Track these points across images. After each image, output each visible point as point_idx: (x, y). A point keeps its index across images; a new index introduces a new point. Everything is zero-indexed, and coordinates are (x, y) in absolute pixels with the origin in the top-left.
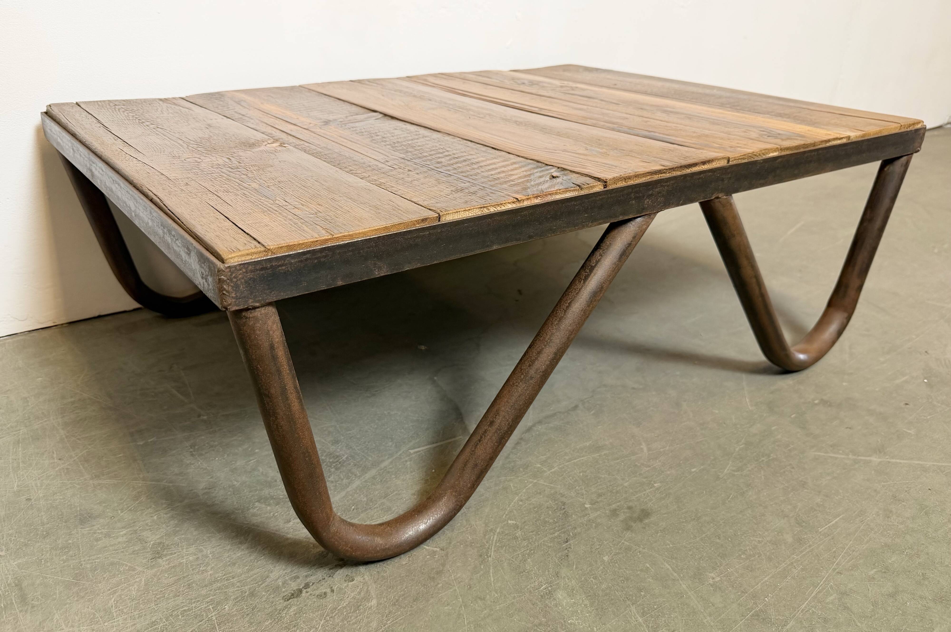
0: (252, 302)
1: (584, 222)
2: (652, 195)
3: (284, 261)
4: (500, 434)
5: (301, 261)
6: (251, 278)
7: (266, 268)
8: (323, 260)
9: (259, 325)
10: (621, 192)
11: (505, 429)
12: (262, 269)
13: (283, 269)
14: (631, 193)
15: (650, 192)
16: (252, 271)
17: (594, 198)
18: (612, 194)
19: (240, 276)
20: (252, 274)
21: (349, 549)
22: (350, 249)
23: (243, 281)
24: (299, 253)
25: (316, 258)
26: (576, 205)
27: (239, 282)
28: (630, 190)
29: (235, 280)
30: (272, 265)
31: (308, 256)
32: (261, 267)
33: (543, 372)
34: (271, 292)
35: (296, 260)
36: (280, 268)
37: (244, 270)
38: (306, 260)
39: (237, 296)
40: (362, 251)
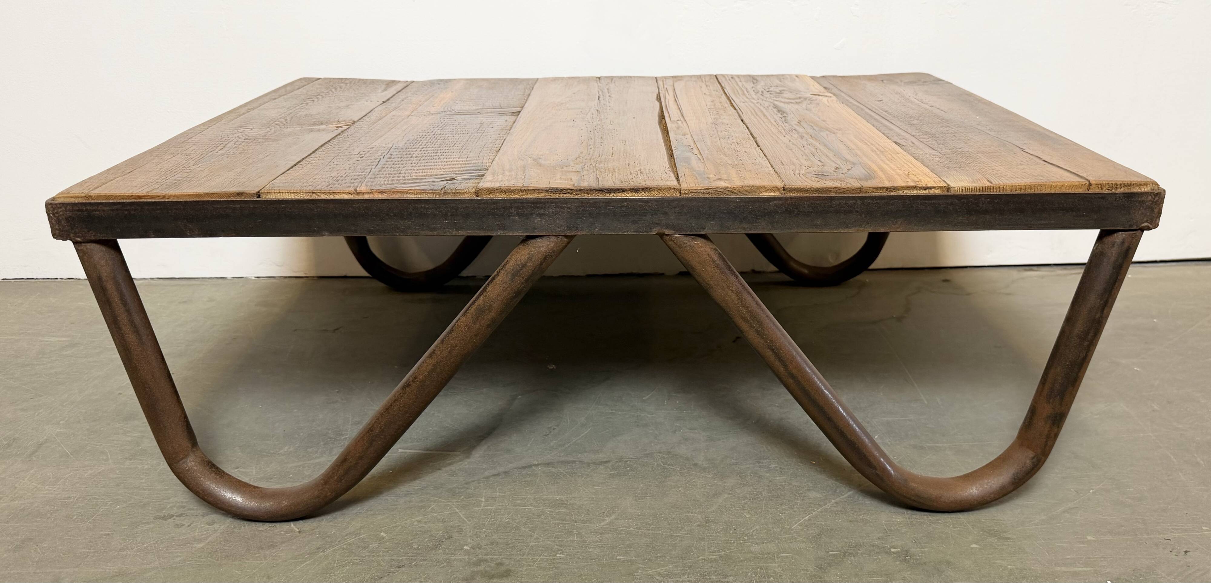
0: (73, 236)
1: (444, 228)
2: (543, 215)
3: (98, 207)
4: (371, 435)
5: (113, 210)
6: (70, 217)
7: (82, 211)
8: (132, 212)
9: (86, 257)
10: (494, 204)
11: (377, 431)
12: (78, 210)
13: (97, 214)
14: (511, 207)
15: (542, 211)
16: (69, 210)
17: (454, 205)
18: (480, 204)
19: (61, 213)
20: (71, 213)
21: (201, 492)
22: (159, 207)
23: (64, 217)
24: (110, 203)
25: (126, 210)
26: (428, 208)
27: (60, 218)
28: (508, 205)
29: (57, 215)
30: (87, 209)
31: (118, 207)
32: (77, 208)
33: (420, 382)
34: (89, 231)
35: (108, 208)
36: (94, 213)
37: (64, 209)
38: (117, 210)
39: (60, 229)
40: (170, 211)
